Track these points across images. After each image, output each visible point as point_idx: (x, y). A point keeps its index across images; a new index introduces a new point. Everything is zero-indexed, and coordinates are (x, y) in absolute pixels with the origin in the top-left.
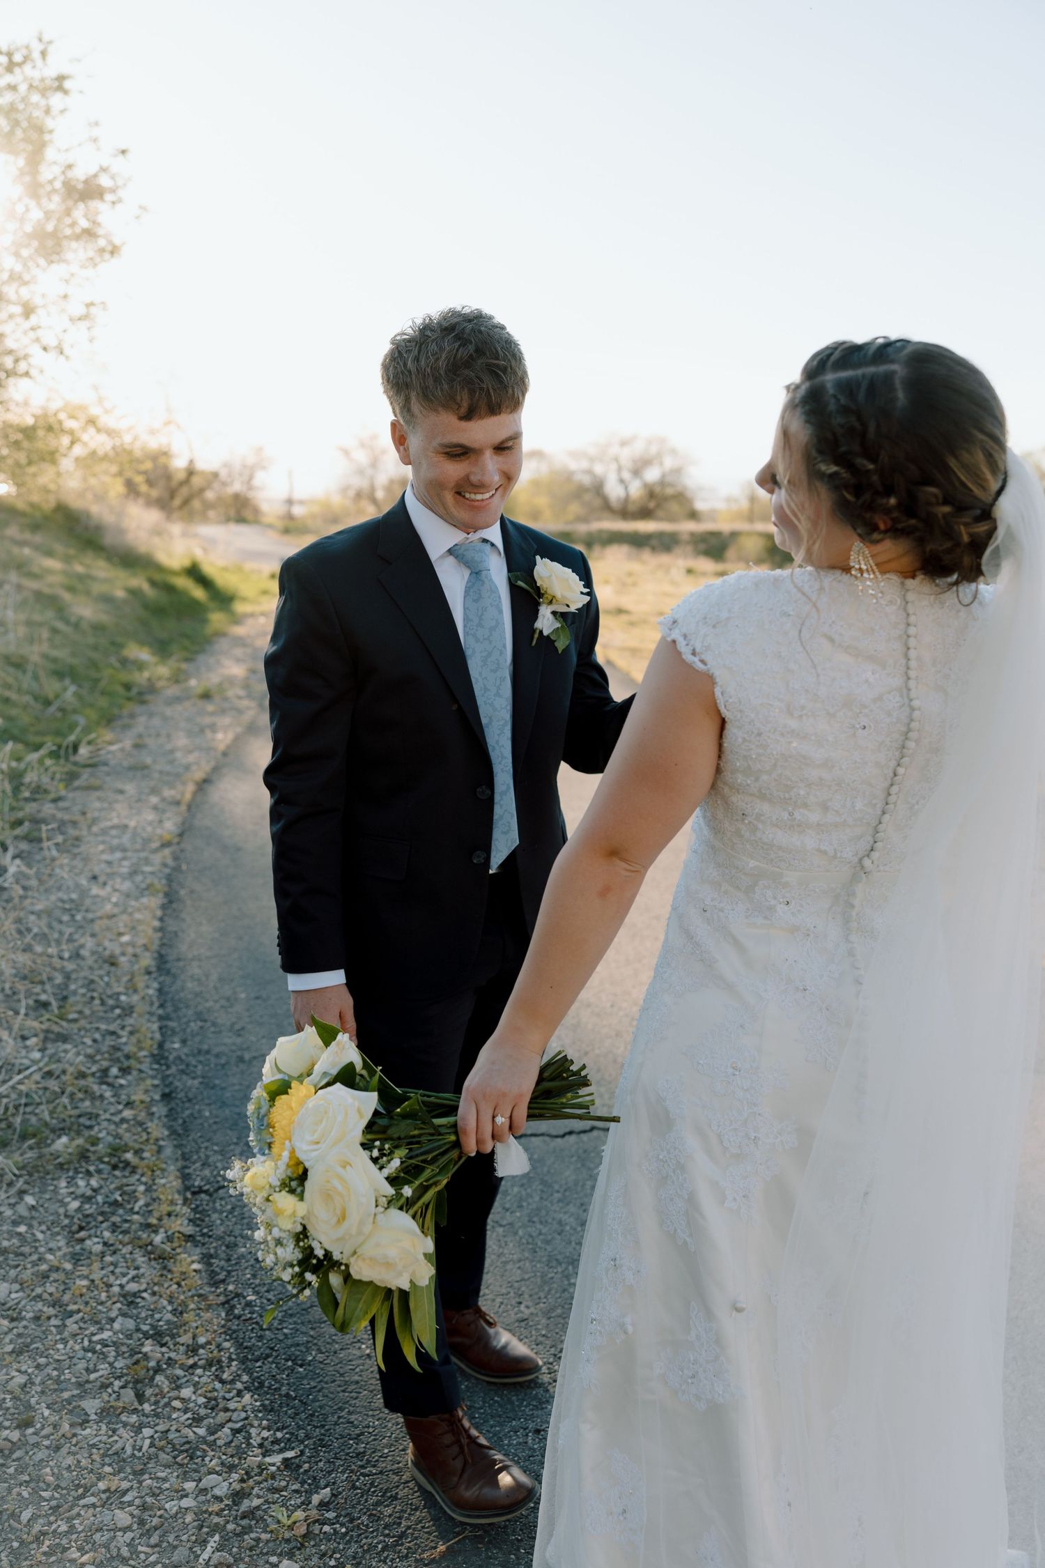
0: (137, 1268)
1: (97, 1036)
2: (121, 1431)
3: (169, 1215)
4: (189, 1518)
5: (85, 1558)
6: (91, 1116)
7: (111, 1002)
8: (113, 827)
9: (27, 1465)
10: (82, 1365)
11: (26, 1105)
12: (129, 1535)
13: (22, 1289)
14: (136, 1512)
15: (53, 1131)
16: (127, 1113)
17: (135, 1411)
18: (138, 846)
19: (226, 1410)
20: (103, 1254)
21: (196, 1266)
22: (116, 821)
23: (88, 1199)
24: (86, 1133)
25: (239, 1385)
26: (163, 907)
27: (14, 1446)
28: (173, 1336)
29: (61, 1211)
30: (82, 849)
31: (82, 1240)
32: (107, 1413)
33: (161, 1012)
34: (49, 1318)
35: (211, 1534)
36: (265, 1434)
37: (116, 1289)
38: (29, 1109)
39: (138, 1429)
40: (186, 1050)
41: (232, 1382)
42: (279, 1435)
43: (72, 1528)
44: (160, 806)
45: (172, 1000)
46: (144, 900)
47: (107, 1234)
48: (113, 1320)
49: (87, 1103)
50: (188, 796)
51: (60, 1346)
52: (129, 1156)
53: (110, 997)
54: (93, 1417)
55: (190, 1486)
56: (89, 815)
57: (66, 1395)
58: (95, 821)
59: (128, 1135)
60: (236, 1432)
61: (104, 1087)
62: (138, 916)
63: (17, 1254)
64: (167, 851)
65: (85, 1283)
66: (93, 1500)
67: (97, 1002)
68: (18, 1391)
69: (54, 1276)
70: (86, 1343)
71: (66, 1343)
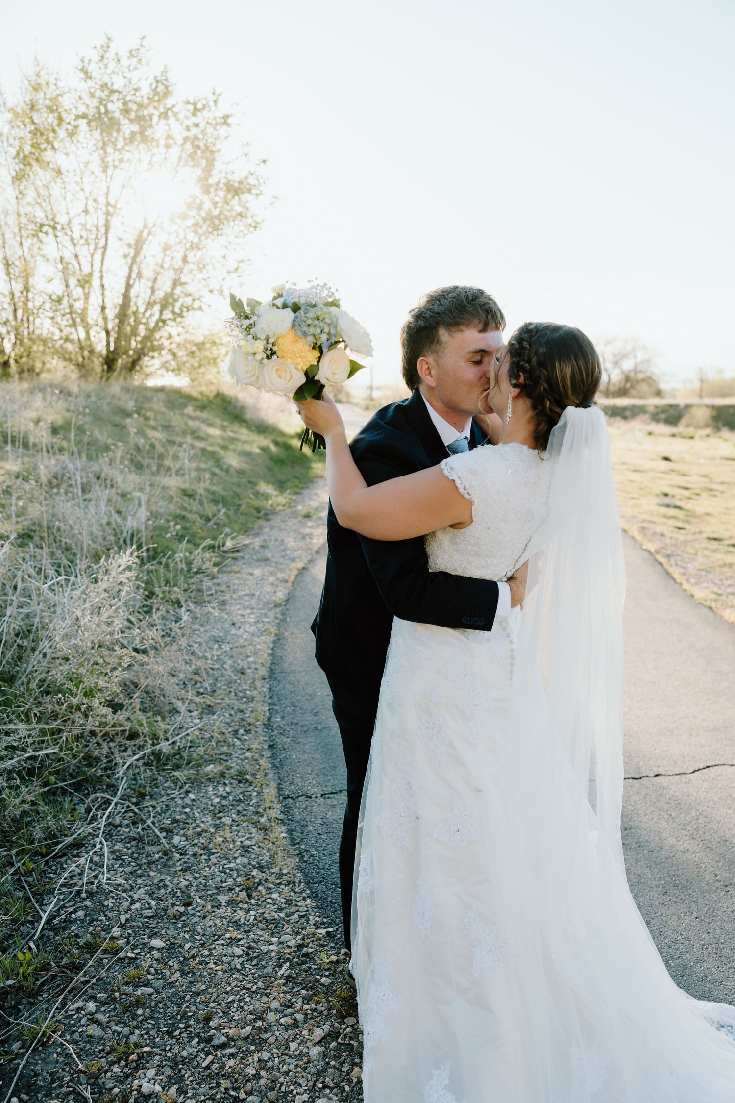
0: (251, 834)
1: (232, 712)
2: (239, 912)
3: (270, 808)
4: (273, 954)
5: (217, 968)
6: (227, 754)
7: (241, 694)
8: (245, 595)
9: (188, 924)
10: (219, 879)
11: (190, 747)
12: (241, 960)
13: (187, 840)
14: (245, 949)
15: (206, 761)
16: (248, 754)
17: (246, 902)
18: (261, 606)
19: (296, 906)
20: (232, 826)
21: (284, 835)
22: (247, 592)
23: (225, 798)
24: (225, 764)
25: (304, 895)
26: (274, 642)
27: (182, 914)
28: (269, 869)
29: (209, 803)
30: (227, 607)
31: (221, 818)
32: (230, 902)
33: (270, 701)
34: (201, 855)
35: (284, 962)
36: (317, 919)
37: (239, 843)
38: (192, 749)
39: (248, 911)
40: (284, 722)
41: (301, 893)
42: (325, 920)
43: (211, 954)
44: (275, 583)
45: (277, 694)
46: (263, 638)
47: (234, 816)
48: (236, 858)
49: (226, 748)
50: (293, 578)
51: (207, 869)
52: (248, 777)
53: (240, 691)
54: (224, 904)
55: (274, 940)
56: (232, 588)
57: (209, 892)
58: (234, 591)
59: (248, 766)
60: (301, 917)
61: (235, 740)
62: (259, 647)
63: (184, 823)
64: (278, 610)
65: (221, 839)
66: (222, 942)
67: (233, 694)
68: (184, 888)
69: (204, 834)
70: (221, 868)
71: (210, 868)
